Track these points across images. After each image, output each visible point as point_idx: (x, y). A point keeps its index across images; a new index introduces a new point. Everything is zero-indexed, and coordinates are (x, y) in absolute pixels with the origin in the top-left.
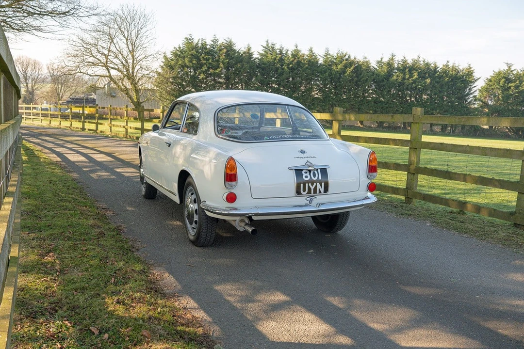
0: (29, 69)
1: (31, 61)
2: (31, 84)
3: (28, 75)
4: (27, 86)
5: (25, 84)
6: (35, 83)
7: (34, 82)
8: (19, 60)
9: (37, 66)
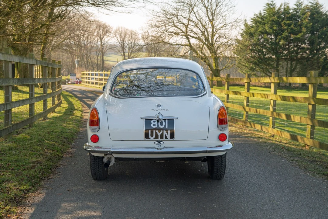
0: (126, 39)
1: (128, 32)
2: (127, 54)
3: (126, 45)
4: (124, 55)
5: (122, 54)
6: (131, 53)
7: (130, 51)
8: (118, 31)
9: (134, 36)
